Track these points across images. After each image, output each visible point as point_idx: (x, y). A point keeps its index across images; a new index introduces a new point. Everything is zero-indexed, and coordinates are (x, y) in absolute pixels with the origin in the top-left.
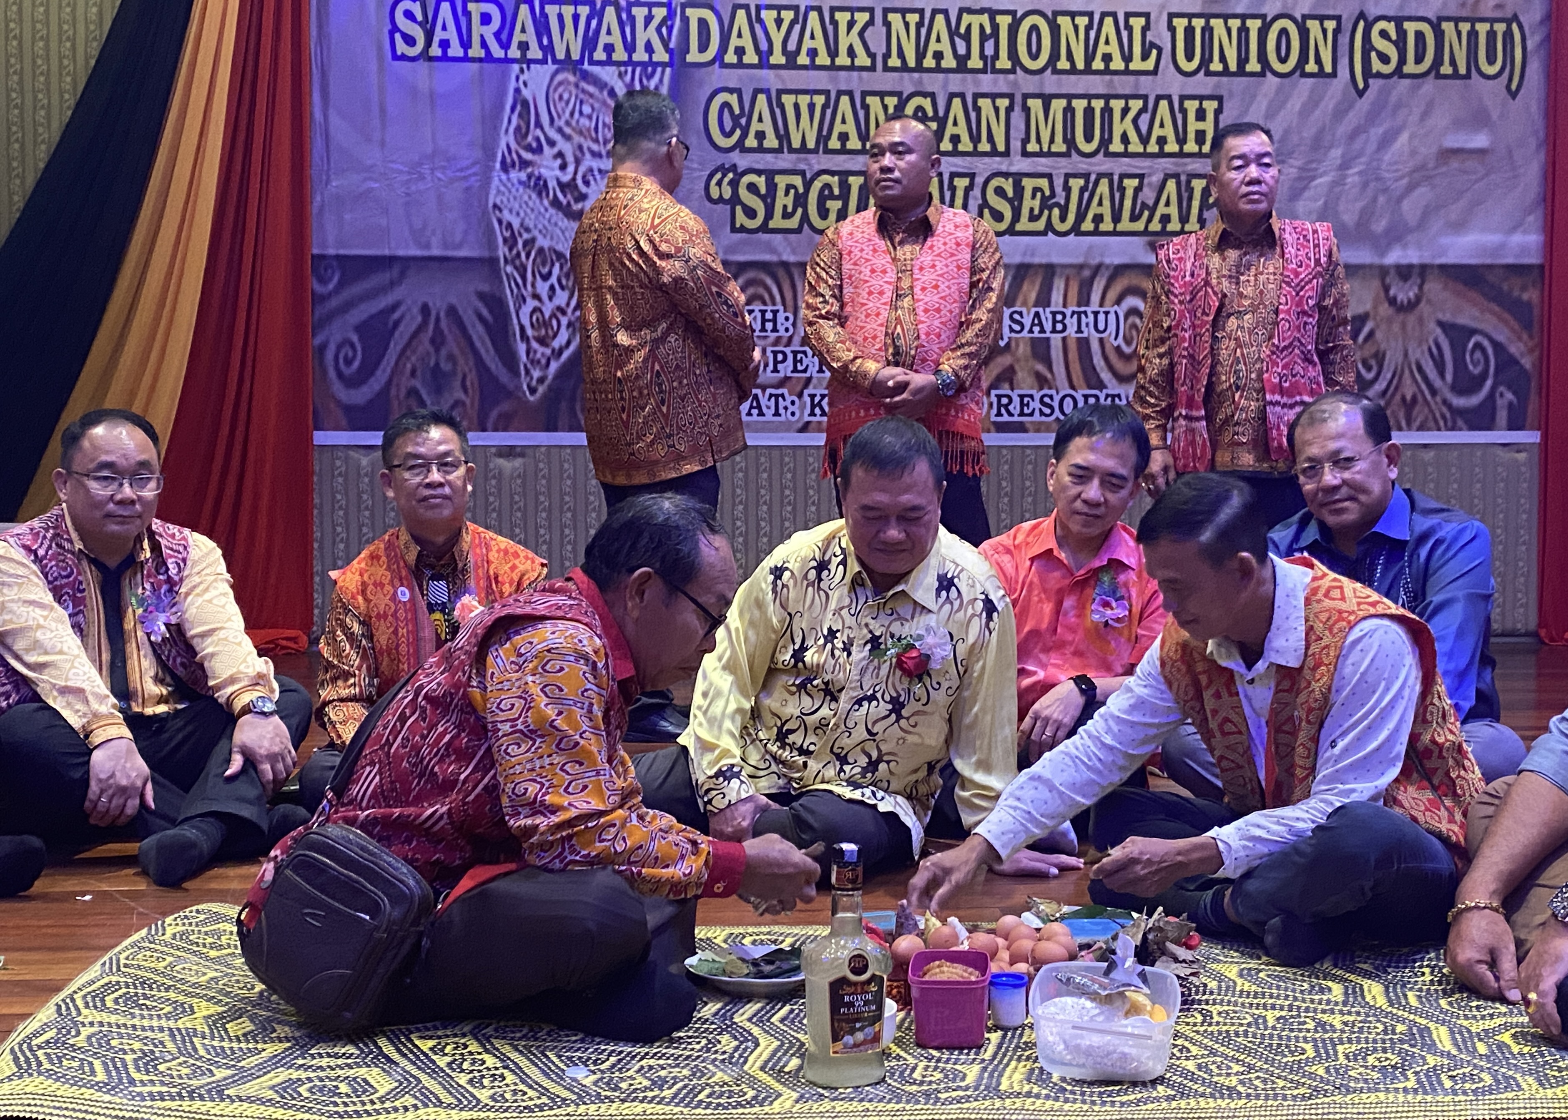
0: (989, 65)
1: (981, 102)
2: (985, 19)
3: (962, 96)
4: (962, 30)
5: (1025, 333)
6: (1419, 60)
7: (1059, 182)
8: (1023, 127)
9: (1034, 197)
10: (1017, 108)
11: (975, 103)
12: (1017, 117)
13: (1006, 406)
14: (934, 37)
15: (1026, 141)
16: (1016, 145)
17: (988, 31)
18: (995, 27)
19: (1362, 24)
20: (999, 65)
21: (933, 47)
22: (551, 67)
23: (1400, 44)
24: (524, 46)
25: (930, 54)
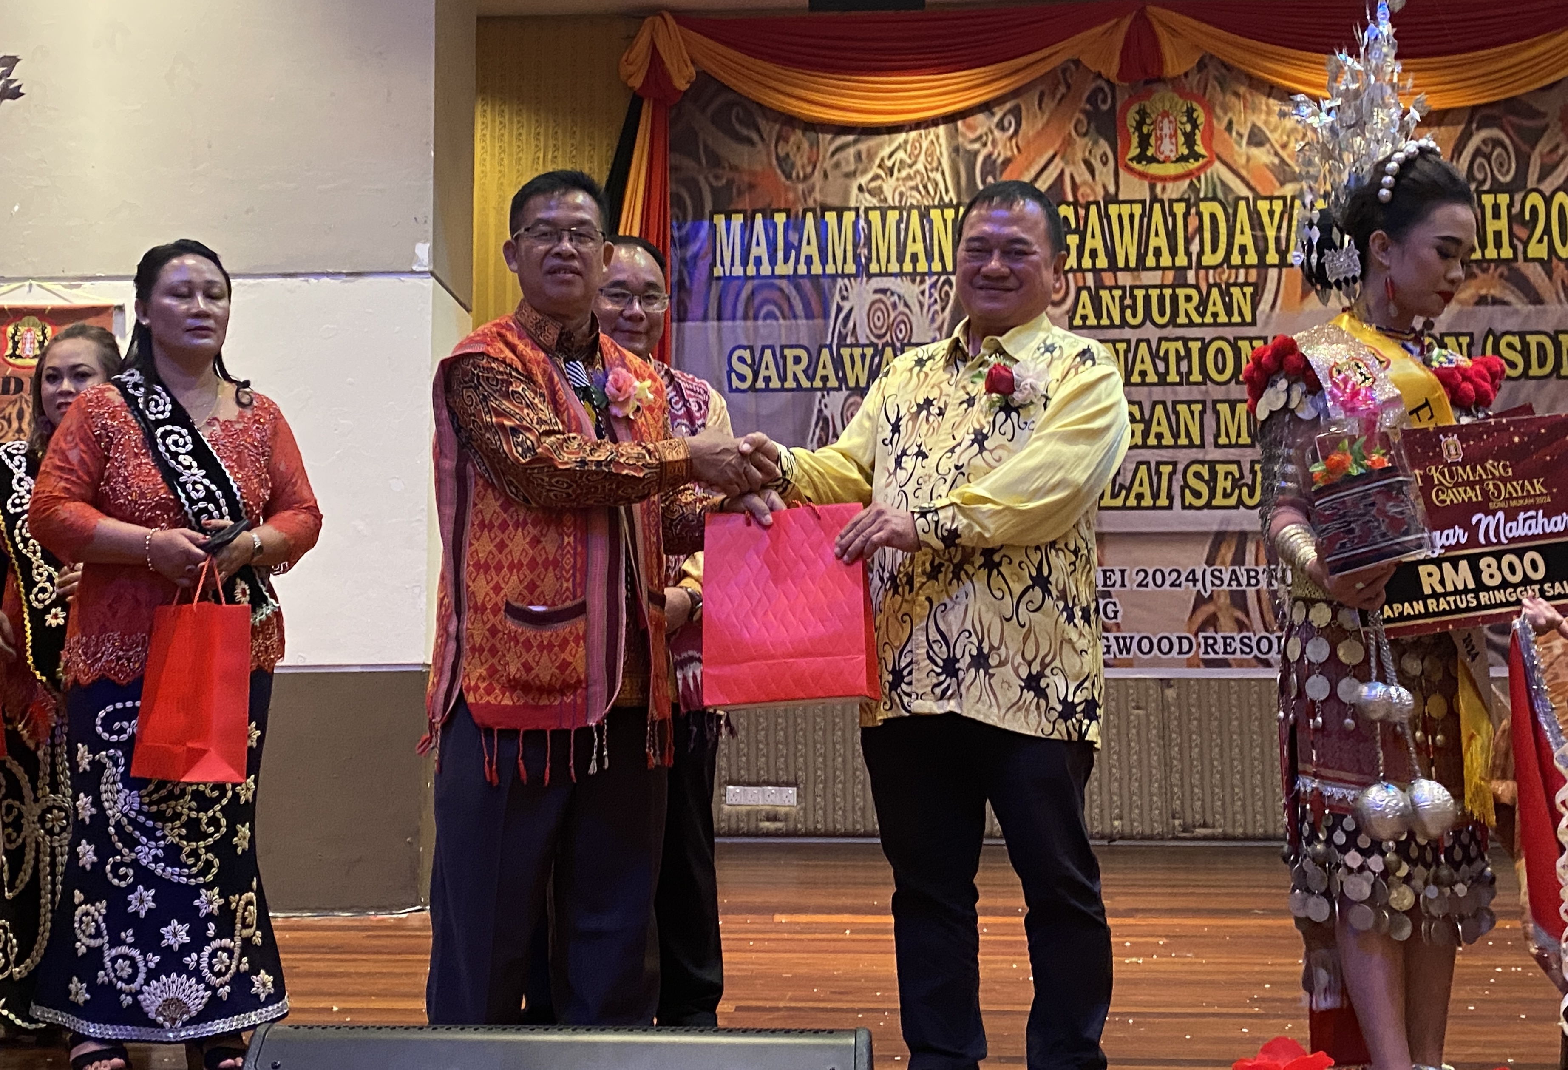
0: (1185, 379)
1: (1179, 407)
2: (1180, 345)
3: (1164, 403)
4: (1162, 353)
5: (1225, 587)
6: (1542, 364)
7: (1246, 467)
8: (1214, 425)
9: (1226, 478)
10: (1209, 411)
11: (1174, 408)
12: (1209, 417)
13: (1212, 646)
15: (1217, 436)
16: (1209, 439)
17: (1182, 353)
18: (1188, 351)
19: (1491, 339)
20: (1192, 379)
21: (1138, 367)
22: (845, 393)
23: (1525, 352)
24: (825, 379)
25: (1136, 372)
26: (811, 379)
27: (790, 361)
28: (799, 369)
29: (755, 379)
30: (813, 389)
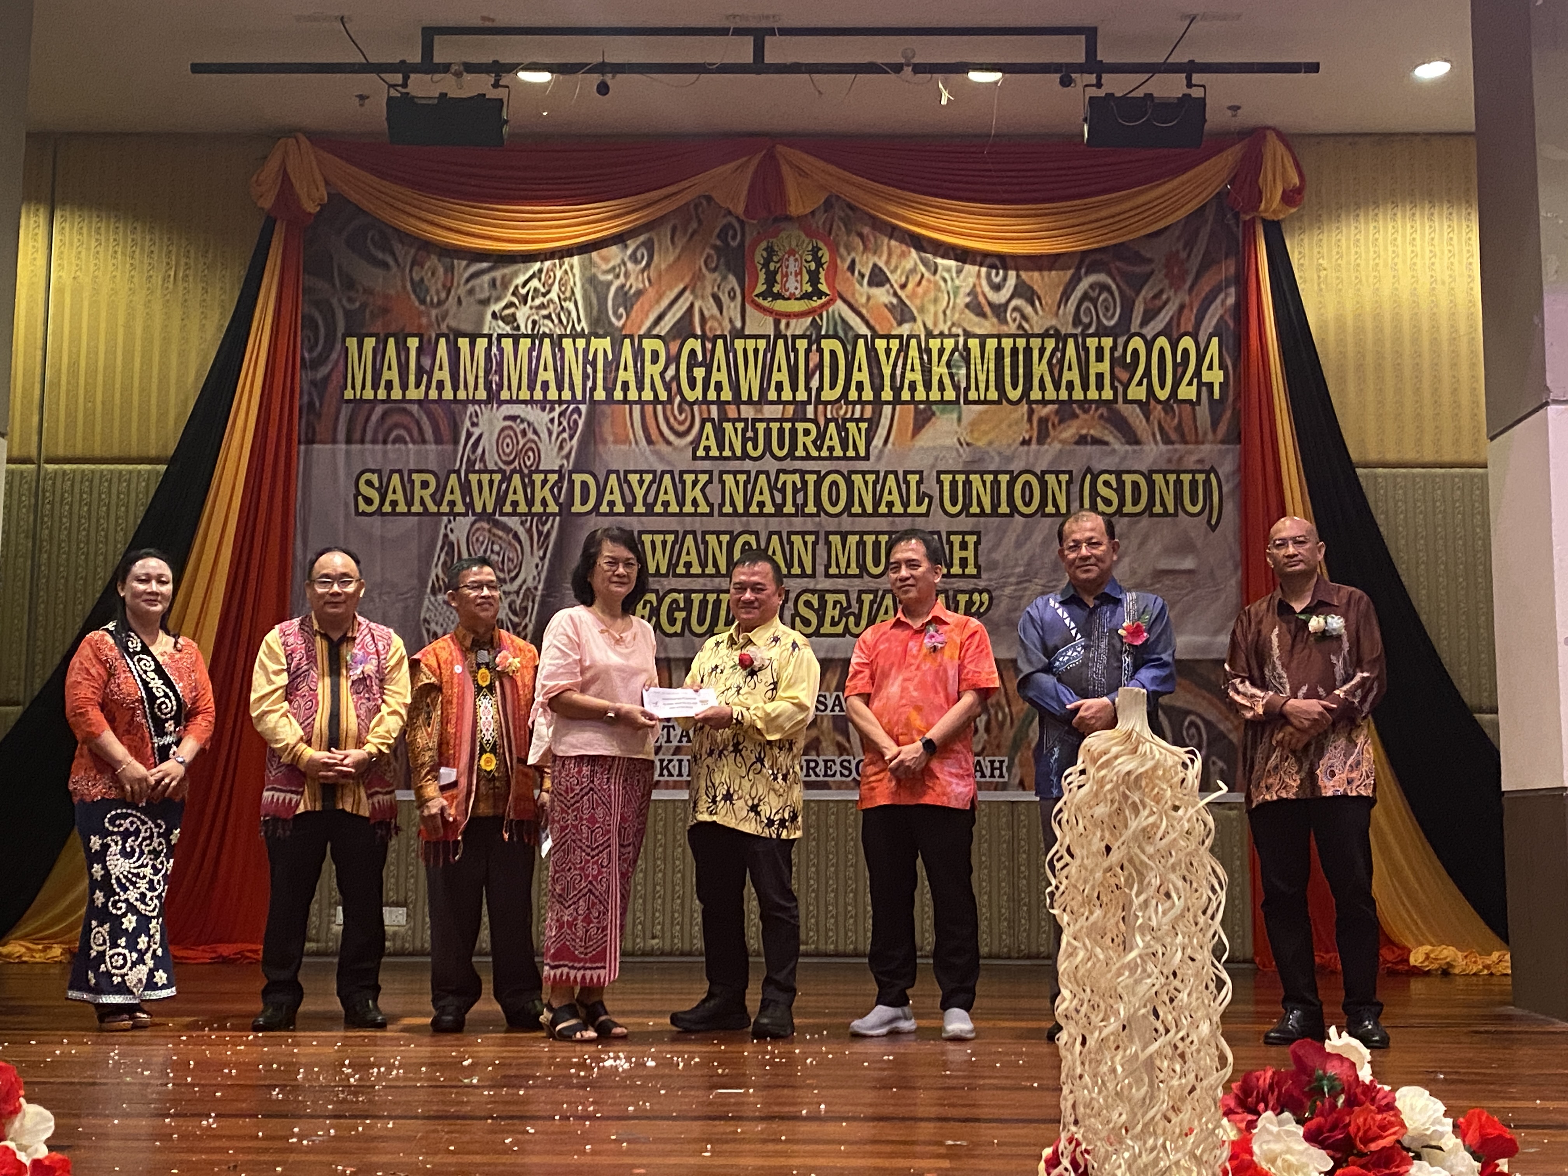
0: (800, 511)
1: (793, 538)
2: (797, 477)
3: (779, 534)
4: (779, 485)
5: (828, 712)
6: (1135, 503)
7: (854, 597)
8: (825, 556)
9: (834, 608)
10: (822, 542)
11: (789, 538)
12: (821, 549)
13: (814, 769)
14: (758, 490)
15: (828, 566)
16: (820, 569)
17: (799, 486)
18: (805, 483)
19: (1089, 476)
20: (807, 511)
21: (757, 498)
22: (471, 518)
23: (1120, 490)
24: (452, 504)
25: (754, 503)
26: (439, 504)
27: (417, 485)
28: (427, 494)
29: (382, 503)
30: (440, 514)
